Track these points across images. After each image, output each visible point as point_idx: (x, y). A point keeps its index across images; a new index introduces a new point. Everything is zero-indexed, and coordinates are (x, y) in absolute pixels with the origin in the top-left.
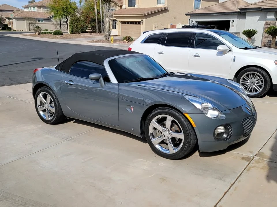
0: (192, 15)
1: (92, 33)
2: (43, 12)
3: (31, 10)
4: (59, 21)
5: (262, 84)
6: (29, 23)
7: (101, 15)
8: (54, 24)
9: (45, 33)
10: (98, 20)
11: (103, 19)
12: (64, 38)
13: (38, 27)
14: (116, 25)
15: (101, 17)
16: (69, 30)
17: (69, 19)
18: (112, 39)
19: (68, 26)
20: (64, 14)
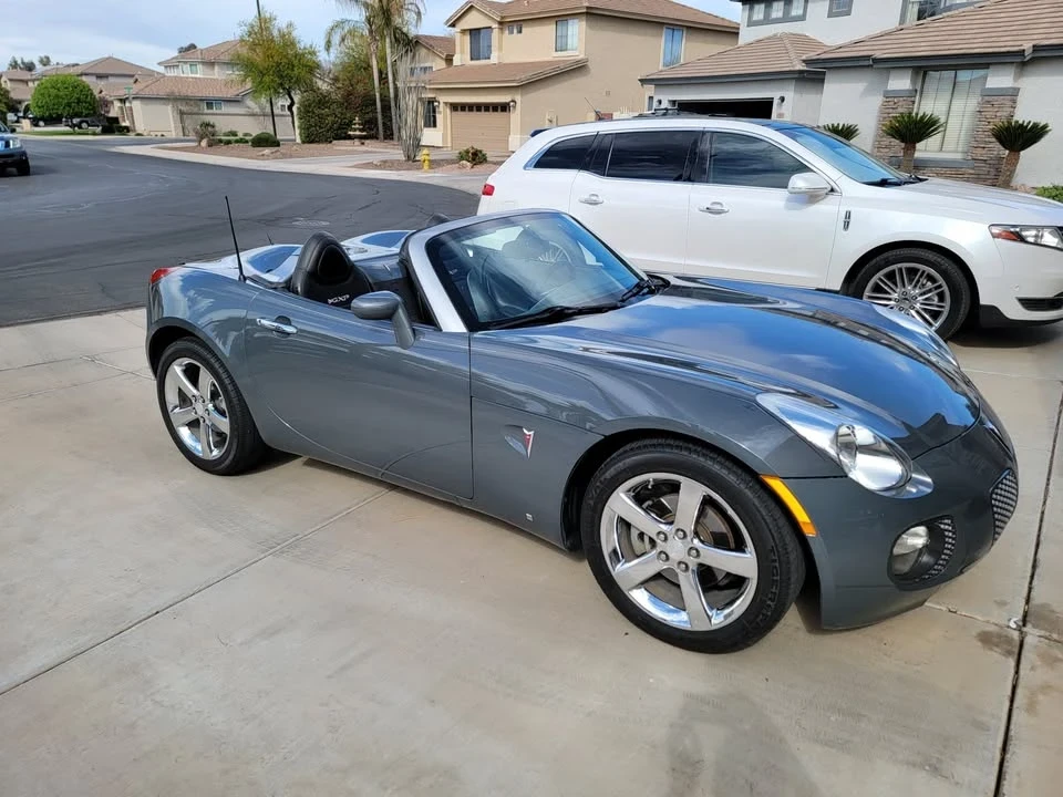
0: (661, 83)
1: (367, 142)
2: (220, 79)
3: (185, 72)
4: (268, 105)
5: (942, 307)
6: (182, 113)
7: (391, 86)
8: (253, 115)
9: (229, 142)
10: (382, 100)
11: (396, 96)
12: (284, 156)
13: (208, 125)
14: (437, 115)
15: (392, 90)
16: (297, 131)
17: (296, 99)
18: (427, 158)
19: (296, 119)
20: (281, 84)
